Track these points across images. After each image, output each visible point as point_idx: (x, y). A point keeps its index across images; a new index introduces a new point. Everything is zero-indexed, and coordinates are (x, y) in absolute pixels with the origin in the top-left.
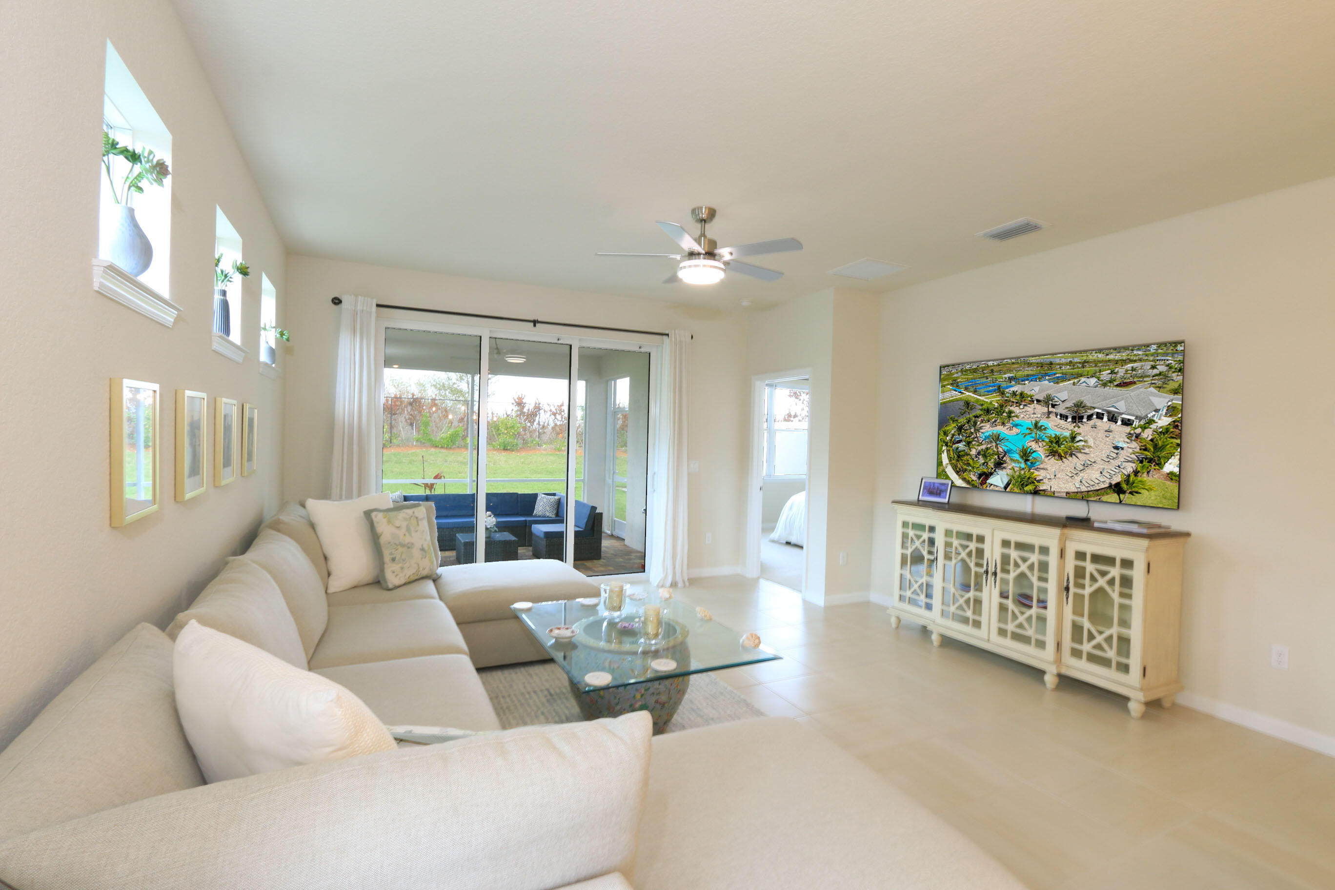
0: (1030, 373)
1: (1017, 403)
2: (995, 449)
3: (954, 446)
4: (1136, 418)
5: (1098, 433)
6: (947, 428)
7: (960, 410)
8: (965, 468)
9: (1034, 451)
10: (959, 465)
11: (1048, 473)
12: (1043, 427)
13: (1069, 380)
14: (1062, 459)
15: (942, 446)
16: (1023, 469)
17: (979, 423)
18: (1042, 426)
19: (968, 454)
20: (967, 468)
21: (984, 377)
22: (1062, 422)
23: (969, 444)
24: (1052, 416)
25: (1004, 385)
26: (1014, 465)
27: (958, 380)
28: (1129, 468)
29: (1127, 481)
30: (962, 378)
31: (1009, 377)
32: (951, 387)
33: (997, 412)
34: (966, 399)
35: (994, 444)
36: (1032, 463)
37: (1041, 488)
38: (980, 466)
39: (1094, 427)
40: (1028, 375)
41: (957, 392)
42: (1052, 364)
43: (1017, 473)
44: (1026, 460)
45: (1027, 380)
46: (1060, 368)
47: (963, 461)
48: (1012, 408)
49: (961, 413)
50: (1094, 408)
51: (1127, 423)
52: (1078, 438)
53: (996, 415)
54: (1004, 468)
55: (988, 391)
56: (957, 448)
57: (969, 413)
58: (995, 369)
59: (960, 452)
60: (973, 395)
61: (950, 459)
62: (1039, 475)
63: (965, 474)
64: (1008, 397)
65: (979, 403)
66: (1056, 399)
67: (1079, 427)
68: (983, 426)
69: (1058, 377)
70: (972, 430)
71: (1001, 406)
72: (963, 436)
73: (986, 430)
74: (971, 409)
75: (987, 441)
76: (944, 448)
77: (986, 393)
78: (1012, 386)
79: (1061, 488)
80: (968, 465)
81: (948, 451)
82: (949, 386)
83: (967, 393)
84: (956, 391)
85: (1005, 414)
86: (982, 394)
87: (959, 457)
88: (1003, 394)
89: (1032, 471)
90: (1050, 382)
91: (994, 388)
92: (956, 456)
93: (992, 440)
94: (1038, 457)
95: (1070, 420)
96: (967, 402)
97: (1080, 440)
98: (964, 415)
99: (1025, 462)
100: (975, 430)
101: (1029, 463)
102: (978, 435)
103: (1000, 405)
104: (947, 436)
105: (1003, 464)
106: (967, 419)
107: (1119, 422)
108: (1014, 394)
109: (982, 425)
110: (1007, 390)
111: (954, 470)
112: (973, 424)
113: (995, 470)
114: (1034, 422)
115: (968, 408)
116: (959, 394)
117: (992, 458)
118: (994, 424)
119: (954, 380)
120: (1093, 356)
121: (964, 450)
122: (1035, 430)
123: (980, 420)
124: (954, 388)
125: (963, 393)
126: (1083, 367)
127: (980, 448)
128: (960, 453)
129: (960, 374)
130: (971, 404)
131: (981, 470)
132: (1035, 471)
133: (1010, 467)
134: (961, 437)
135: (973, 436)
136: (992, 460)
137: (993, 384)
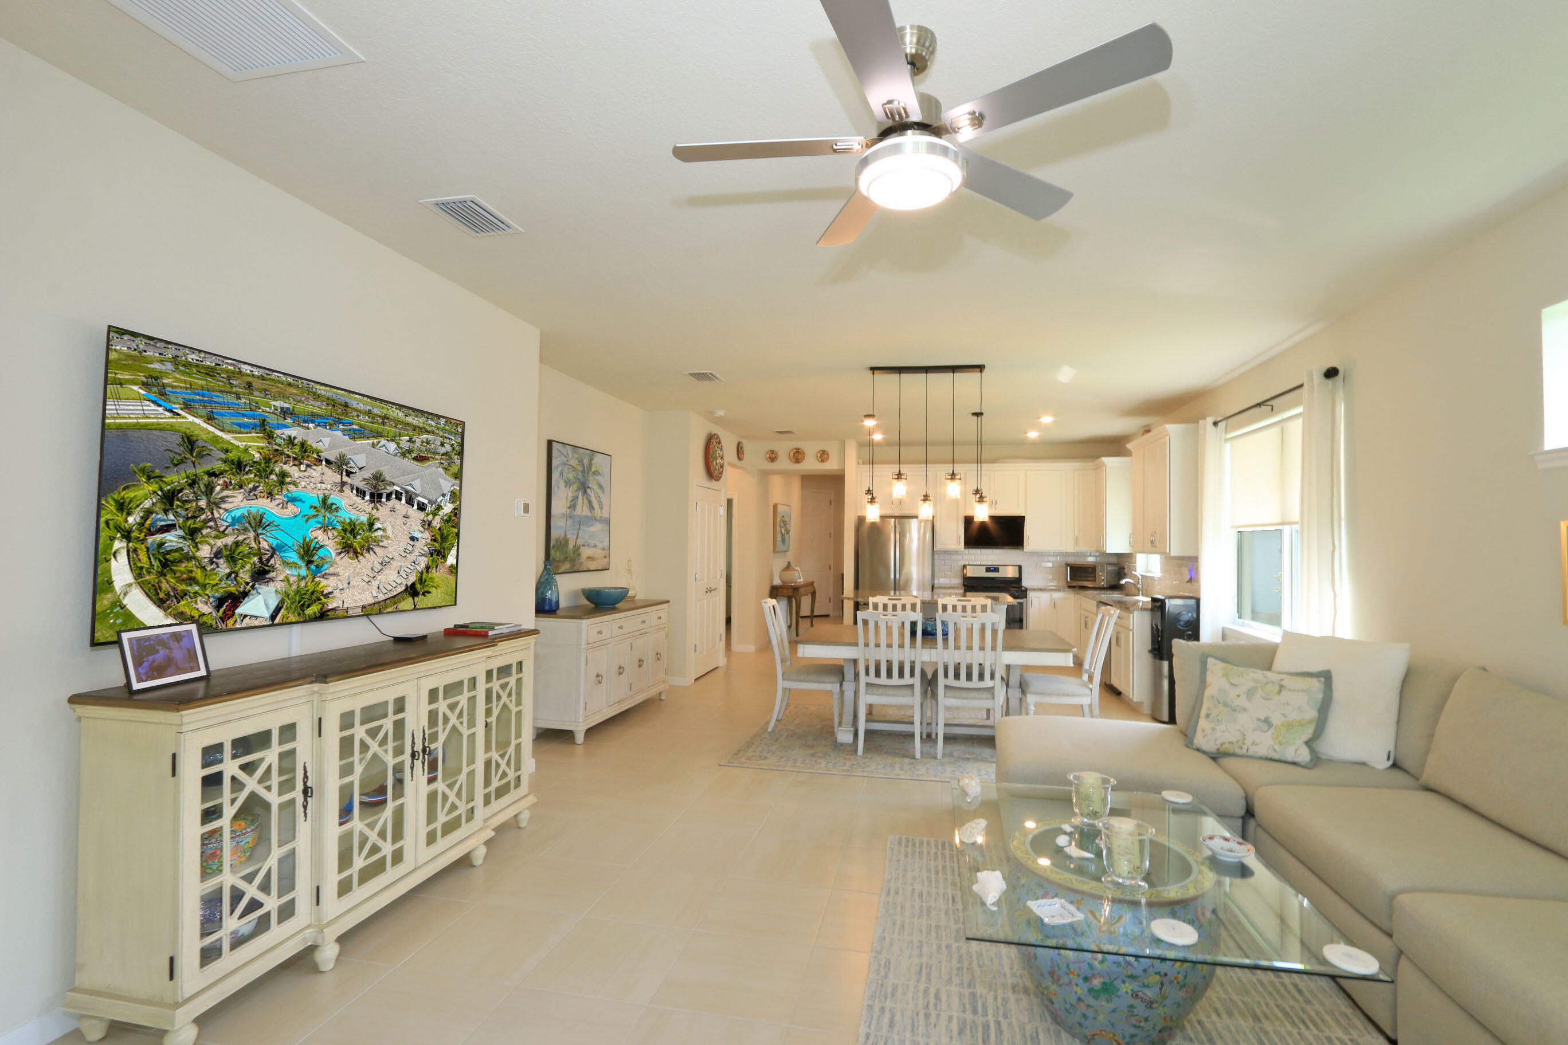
0: (317, 410)
1: (295, 459)
2: (253, 545)
3: (150, 539)
4: (430, 501)
5: (396, 518)
6: (130, 494)
7: (172, 455)
8: (182, 590)
9: (322, 546)
10: (165, 586)
11: (340, 581)
12: (334, 507)
13: (368, 438)
14: (357, 557)
15: (112, 539)
16: (304, 578)
17: (218, 488)
18: (332, 504)
19: (188, 558)
20: (189, 588)
21: (231, 393)
22: (359, 500)
23: (192, 533)
24: (347, 489)
25: (272, 420)
26: (288, 572)
27: (165, 381)
28: (423, 562)
29: (421, 580)
30: (177, 380)
31: (282, 408)
32: (142, 392)
33: (259, 471)
34: (188, 431)
35: (252, 534)
36: (317, 566)
37: (330, 607)
38: (221, 580)
39: (393, 510)
40: (313, 415)
41: (160, 409)
42: (347, 406)
43: (294, 587)
44: (309, 562)
45: (313, 422)
46: (358, 416)
47: (178, 575)
48: (286, 467)
49: (172, 461)
50: (394, 484)
51: (422, 507)
52: (377, 525)
53: (255, 476)
54: (272, 580)
55: (240, 425)
56: (161, 545)
57: (194, 463)
58: (257, 383)
59: (169, 552)
60: (205, 425)
61: (138, 572)
62: (327, 584)
63: (182, 603)
64: (280, 445)
65: (219, 446)
66: (352, 464)
67: (378, 510)
68: (227, 497)
69: (355, 430)
70: (203, 503)
71: (267, 460)
72: (176, 515)
73: (235, 504)
74: (200, 456)
75: (236, 527)
76: (117, 544)
77: (238, 428)
78: (286, 427)
79: (356, 601)
80: (192, 580)
81: (133, 553)
82: (135, 388)
83: (191, 418)
84: (161, 406)
85: (273, 477)
86: (227, 427)
87: (165, 564)
88: (270, 436)
89: (317, 579)
90: (344, 435)
91: (252, 421)
92: (156, 563)
93: (247, 525)
94: (326, 556)
95: (367, 498)
96: (188, 438)
97: (379, 529)
98: (182, 466)
99: (307, 565)
100: (209, 502)
101: (313, 567)
102: (216, 515)
103: (265, 458)
104: (129, 514)
105: (268, 572)
106: (187, 477)
107: (416, 507)
108: (291, 441)
109: (226, 493)
110: (278, 432)
111: (148, 595)
112: (203, 489)
113: (253, 587)
114: (321, 496)
115: (191, 451)
116: (168, 414)
117: (246, 563)
118: (252, 493)
119: (151, 377)
120: (393, 412)
121: (182, 549)
122: (323, 511)
123: (221, 482)
124: (152, 397)
125: (178, 414)
126: (383, 424)
127: (219, 543)
128: (168, 557)
129: (169, 366)
130: (200, 443)
131: (221, 591)
132: (322, 579)
133: (282, 577)
134: (171, 517)
135: (203, 517)
136: (248, 567)
137: (252, 413)
